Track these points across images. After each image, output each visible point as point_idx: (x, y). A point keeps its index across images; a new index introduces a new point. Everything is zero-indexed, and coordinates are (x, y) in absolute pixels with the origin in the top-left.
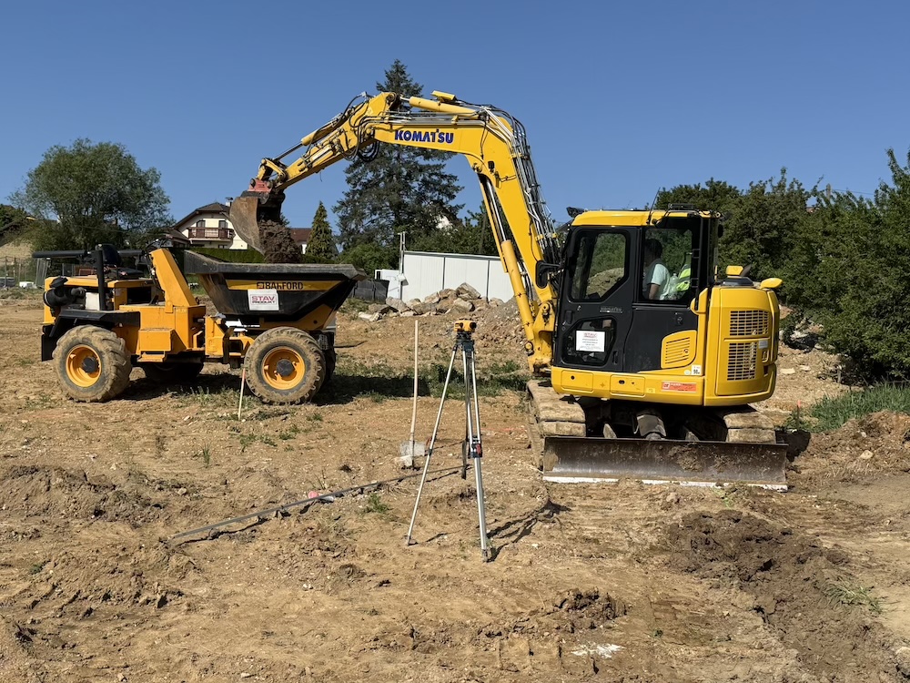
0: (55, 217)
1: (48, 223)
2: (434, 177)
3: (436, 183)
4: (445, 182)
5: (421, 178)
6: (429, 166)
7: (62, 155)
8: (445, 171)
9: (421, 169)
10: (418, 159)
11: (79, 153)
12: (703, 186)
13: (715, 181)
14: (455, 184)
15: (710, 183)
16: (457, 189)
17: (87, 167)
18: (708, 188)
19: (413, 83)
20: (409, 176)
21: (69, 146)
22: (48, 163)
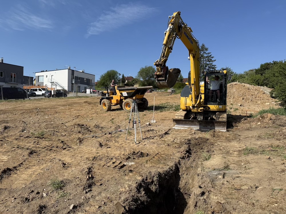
0: (142, 79)
1: (141, 81)
2: (211, 66)
3: (211, 67)
4: (213, 66)
5: (208, 66)
6: (209, 64)
7: (143, 69)
8: (213, 64)
9: (208, 64)
10: (207, 62)
11: (146, 68)
12: (272, 62)
13: (275, 61)
14: (215, 67)
15: (273, 61)
16: (216, 68)
17: (147, 70)
18: (273, 63)
19: (206, 48)
20: (206, 66)
21: (144, 67)
22: (140, 71)
